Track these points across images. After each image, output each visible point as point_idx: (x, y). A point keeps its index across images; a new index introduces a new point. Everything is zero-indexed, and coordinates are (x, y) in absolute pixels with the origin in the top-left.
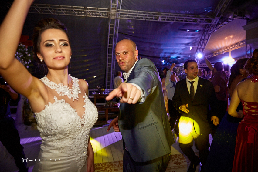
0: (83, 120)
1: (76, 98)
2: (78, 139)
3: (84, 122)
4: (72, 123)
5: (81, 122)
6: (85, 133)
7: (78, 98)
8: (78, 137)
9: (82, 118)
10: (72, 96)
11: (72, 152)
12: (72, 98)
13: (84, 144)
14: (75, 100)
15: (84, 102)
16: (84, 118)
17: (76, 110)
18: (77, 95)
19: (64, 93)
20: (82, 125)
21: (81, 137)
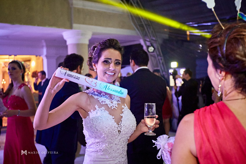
0: (119, 127)
1: (115, 107)
2: (116, 144)
3: (121, 129)
4: (109, 128)
5: (117, 128)
6: (122, 140)
7: (117, 107)
8: (115, 142)
9: (119, 125)
10: (112, 105)
11: (110, 155)
12: (111, 107)
13: (122, 150)
14: (113, 108)
15: (123, 111)
16: (120, 125)
17: (114, 117)
18: (116, 104)
19: (105, 102)
20: (119, 131)
21: (118, 143)
